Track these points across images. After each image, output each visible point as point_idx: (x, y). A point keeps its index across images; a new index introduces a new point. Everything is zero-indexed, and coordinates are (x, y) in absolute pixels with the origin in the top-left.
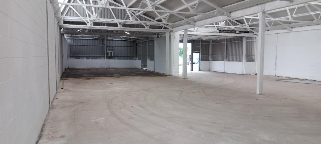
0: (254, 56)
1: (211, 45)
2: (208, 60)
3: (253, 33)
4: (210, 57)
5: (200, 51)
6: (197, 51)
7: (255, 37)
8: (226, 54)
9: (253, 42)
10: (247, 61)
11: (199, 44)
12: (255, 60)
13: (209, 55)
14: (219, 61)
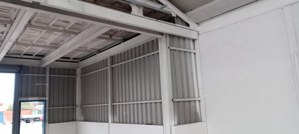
0: (197, 103)
1: (78, 79)
2: (74, 120)
3: (188, 25)
4: (78, 110)
5: (45, 96)
6: (38, 96)
7: (194, 40)
8: (113, 101)
9: (188, 54)
10: (179, 123)
11: (44, 78)
12: (203, 119)
13: (74, 104)
14: (94, 121)
